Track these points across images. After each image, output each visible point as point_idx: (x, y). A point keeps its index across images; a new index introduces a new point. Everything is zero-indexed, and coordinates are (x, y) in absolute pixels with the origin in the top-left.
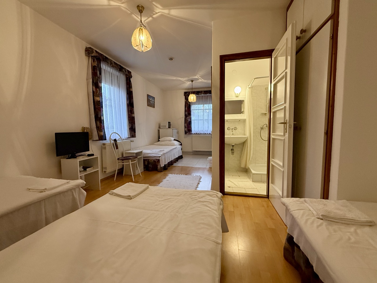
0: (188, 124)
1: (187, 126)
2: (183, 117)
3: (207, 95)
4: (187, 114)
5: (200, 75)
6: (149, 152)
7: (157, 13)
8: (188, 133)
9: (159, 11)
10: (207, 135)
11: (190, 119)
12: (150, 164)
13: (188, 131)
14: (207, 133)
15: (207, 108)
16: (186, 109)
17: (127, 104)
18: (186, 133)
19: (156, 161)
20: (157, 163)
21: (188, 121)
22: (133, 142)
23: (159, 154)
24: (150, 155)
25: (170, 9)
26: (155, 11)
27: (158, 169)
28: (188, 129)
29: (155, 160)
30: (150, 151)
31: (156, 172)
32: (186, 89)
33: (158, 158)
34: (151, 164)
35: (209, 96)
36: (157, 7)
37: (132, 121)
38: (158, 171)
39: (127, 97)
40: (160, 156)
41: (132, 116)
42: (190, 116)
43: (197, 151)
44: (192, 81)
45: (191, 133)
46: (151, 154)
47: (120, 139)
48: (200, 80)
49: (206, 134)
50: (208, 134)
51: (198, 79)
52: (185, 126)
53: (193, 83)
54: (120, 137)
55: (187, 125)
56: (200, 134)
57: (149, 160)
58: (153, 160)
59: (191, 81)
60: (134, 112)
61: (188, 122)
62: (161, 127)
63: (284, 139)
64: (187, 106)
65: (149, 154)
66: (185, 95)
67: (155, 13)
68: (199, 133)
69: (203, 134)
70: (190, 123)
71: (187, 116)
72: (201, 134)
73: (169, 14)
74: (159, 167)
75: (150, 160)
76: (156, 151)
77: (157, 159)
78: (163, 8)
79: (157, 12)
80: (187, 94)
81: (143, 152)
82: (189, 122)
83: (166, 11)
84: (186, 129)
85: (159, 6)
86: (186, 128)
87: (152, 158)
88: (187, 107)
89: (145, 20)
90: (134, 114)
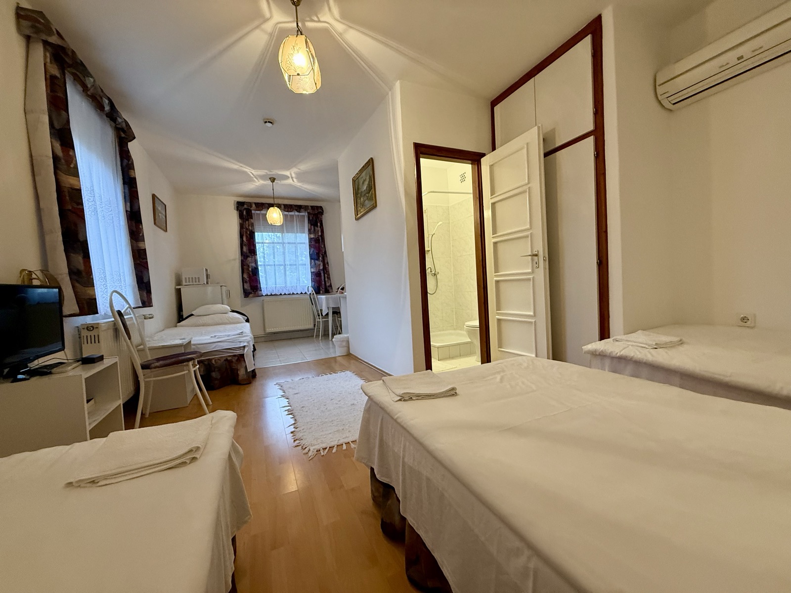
0: (251, 273)
1: (248, 279)
2: (235, 260)
3: (290, 213)
4: (248, 252)
5: (299, 169)
6: (209, 339)
7: (319, 21)
8: (251, 295)
9: (327, 21)
10: (297, 296)
11: (256, 262)
12: (214, 371)
13: (251, 289)
14: (295, 293)
15: (292, 240)
16: (245, 239)
17: (127, 211)
18: (246, 294)
19: (234, 360)
20: (234, 366)
21: (250, 266)
22: (150, 318)
23: (241, 342)
24: (215, 347)
25: (351, 27)
26: (319, 16)
27: (240, 378)
28: (251, 286)
29: (229, 358)
30: (209, 337)
31: (236, 387)
32: (241, 196)
33: (239, 352)
34: (216, 370)
35: (296, 215)
36: (330, 9)
37: (139, 262)
38: (242, 383)
39: (124, 193)
40: (244, 347)
41: (138, 247)
42: (254, 257)
43: (274, 333)
44: (273, 180)
45: (260, 295)
46: (217, 344)
47: (128, 311)
48: (290, 181)
49: (293, 294)
50: (297, 294)
51: (287, 177)
52: (243, 278)
53: (274, 183)
54: (128, 306)
55: (249, 277)
56: (281, 294)
57: (210, 360)
58: (225, 358)
59: (270, 178)
60: (143, 235)
61: (250, 269)
62: (186, 282)
63: (533, 277)
64: (246, 233)
65: (211, 344)
66: (238, 209)
67: (315, 19)
68: (279, 294)
69: (288, 294)
70: (255, 271)
71: (248, 257)
72: (283, 294)
73: (340, 34)
74: (242, 372)
75: (215, 361)
76: (229, 336)
77: (235, 356)
78: (341, 20)
79: (322, 19)
80: (245, 206)
81: (192, 343)
82: (252, 269)
83: (340, 27)
84: (247, 286)
85: (336, 11)
86: (246, 282)
87: (221, 353)
88: (247, 236)
89: (281, 23)
90: (144, 241)
